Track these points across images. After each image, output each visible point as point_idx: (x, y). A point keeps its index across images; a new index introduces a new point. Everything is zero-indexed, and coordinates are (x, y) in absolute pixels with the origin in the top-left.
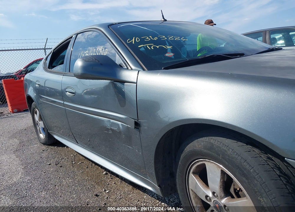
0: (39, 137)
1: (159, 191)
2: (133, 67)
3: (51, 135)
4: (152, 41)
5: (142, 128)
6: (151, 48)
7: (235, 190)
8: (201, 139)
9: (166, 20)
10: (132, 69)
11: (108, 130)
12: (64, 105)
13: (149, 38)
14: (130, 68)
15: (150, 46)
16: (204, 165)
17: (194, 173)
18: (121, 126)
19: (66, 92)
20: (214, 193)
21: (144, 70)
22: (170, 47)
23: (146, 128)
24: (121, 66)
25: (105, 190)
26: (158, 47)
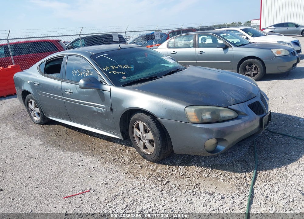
0: (33, 120)
1: (122, 137)
2: (108, 84)
3: (48, 118)
4: (115, 69)
5: (113, 111)
6: (115, 74)
7: (148, 130)
8: (137, 114)
9: (121, 48)
10: (107, 85)
11: (95, 112)
12: (63, 99)
13: (114, 67)
14: (106, 84)
15: (115, 72)
16: (138, 123)
17: (135, 127)
18: (103, 110)
19: (66, 91)
20: (142, 133)
21: (113, 86)
22: (124, 73)
23: (116, 111)
24: (101, 82)
25: (93, 144)
26: (118, 73)
